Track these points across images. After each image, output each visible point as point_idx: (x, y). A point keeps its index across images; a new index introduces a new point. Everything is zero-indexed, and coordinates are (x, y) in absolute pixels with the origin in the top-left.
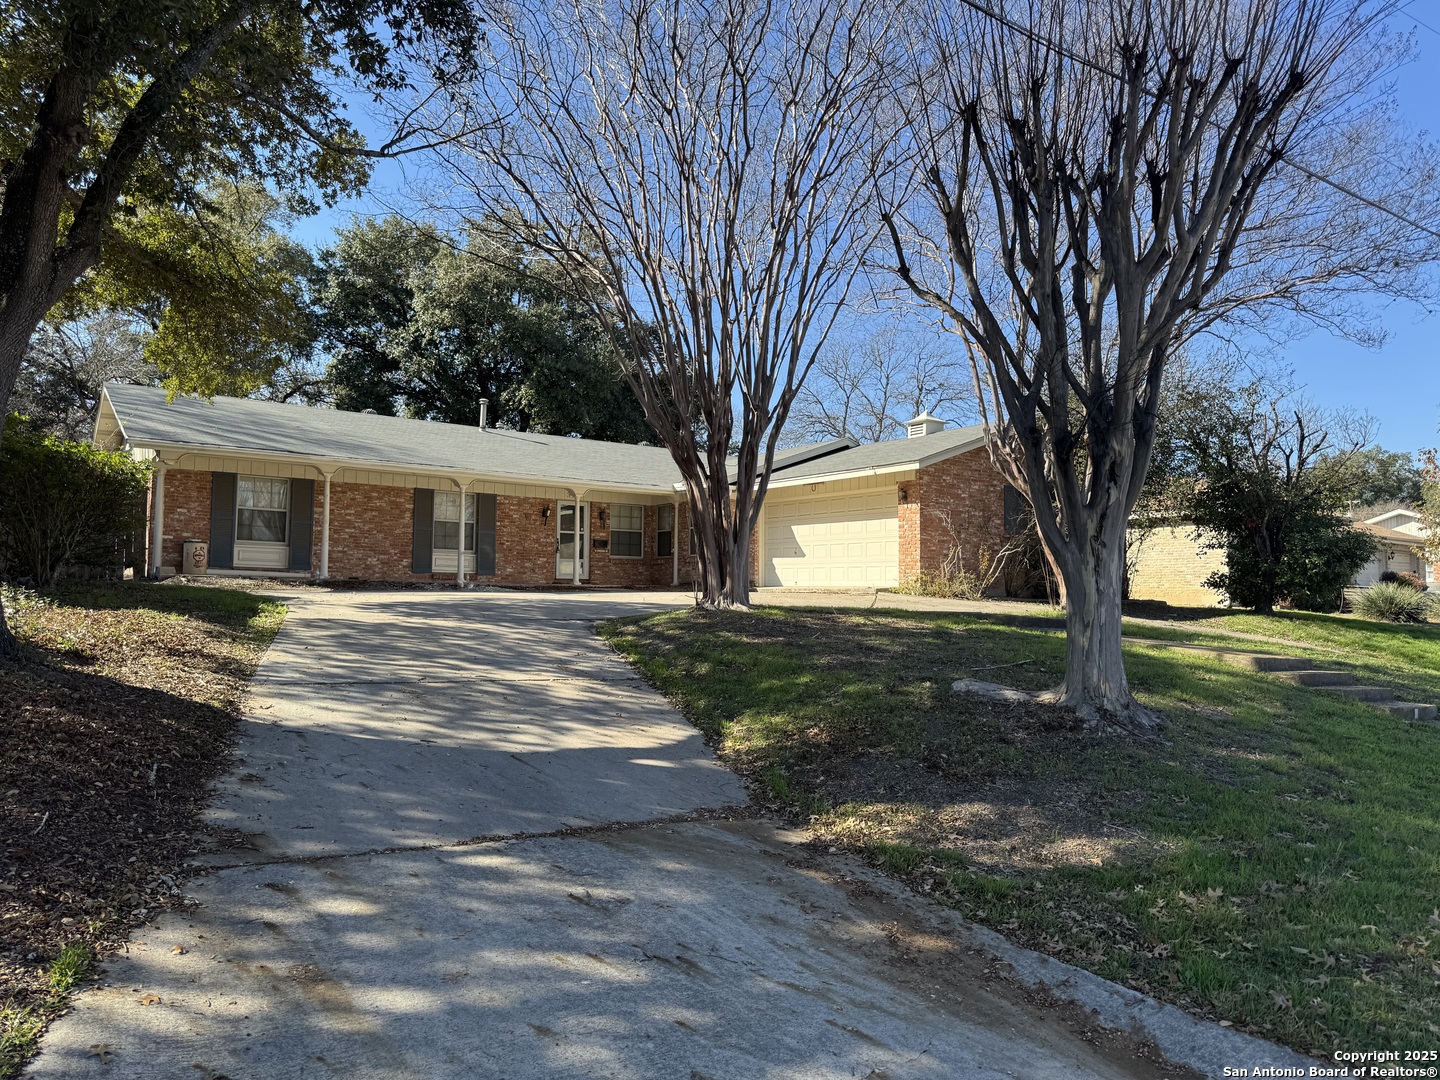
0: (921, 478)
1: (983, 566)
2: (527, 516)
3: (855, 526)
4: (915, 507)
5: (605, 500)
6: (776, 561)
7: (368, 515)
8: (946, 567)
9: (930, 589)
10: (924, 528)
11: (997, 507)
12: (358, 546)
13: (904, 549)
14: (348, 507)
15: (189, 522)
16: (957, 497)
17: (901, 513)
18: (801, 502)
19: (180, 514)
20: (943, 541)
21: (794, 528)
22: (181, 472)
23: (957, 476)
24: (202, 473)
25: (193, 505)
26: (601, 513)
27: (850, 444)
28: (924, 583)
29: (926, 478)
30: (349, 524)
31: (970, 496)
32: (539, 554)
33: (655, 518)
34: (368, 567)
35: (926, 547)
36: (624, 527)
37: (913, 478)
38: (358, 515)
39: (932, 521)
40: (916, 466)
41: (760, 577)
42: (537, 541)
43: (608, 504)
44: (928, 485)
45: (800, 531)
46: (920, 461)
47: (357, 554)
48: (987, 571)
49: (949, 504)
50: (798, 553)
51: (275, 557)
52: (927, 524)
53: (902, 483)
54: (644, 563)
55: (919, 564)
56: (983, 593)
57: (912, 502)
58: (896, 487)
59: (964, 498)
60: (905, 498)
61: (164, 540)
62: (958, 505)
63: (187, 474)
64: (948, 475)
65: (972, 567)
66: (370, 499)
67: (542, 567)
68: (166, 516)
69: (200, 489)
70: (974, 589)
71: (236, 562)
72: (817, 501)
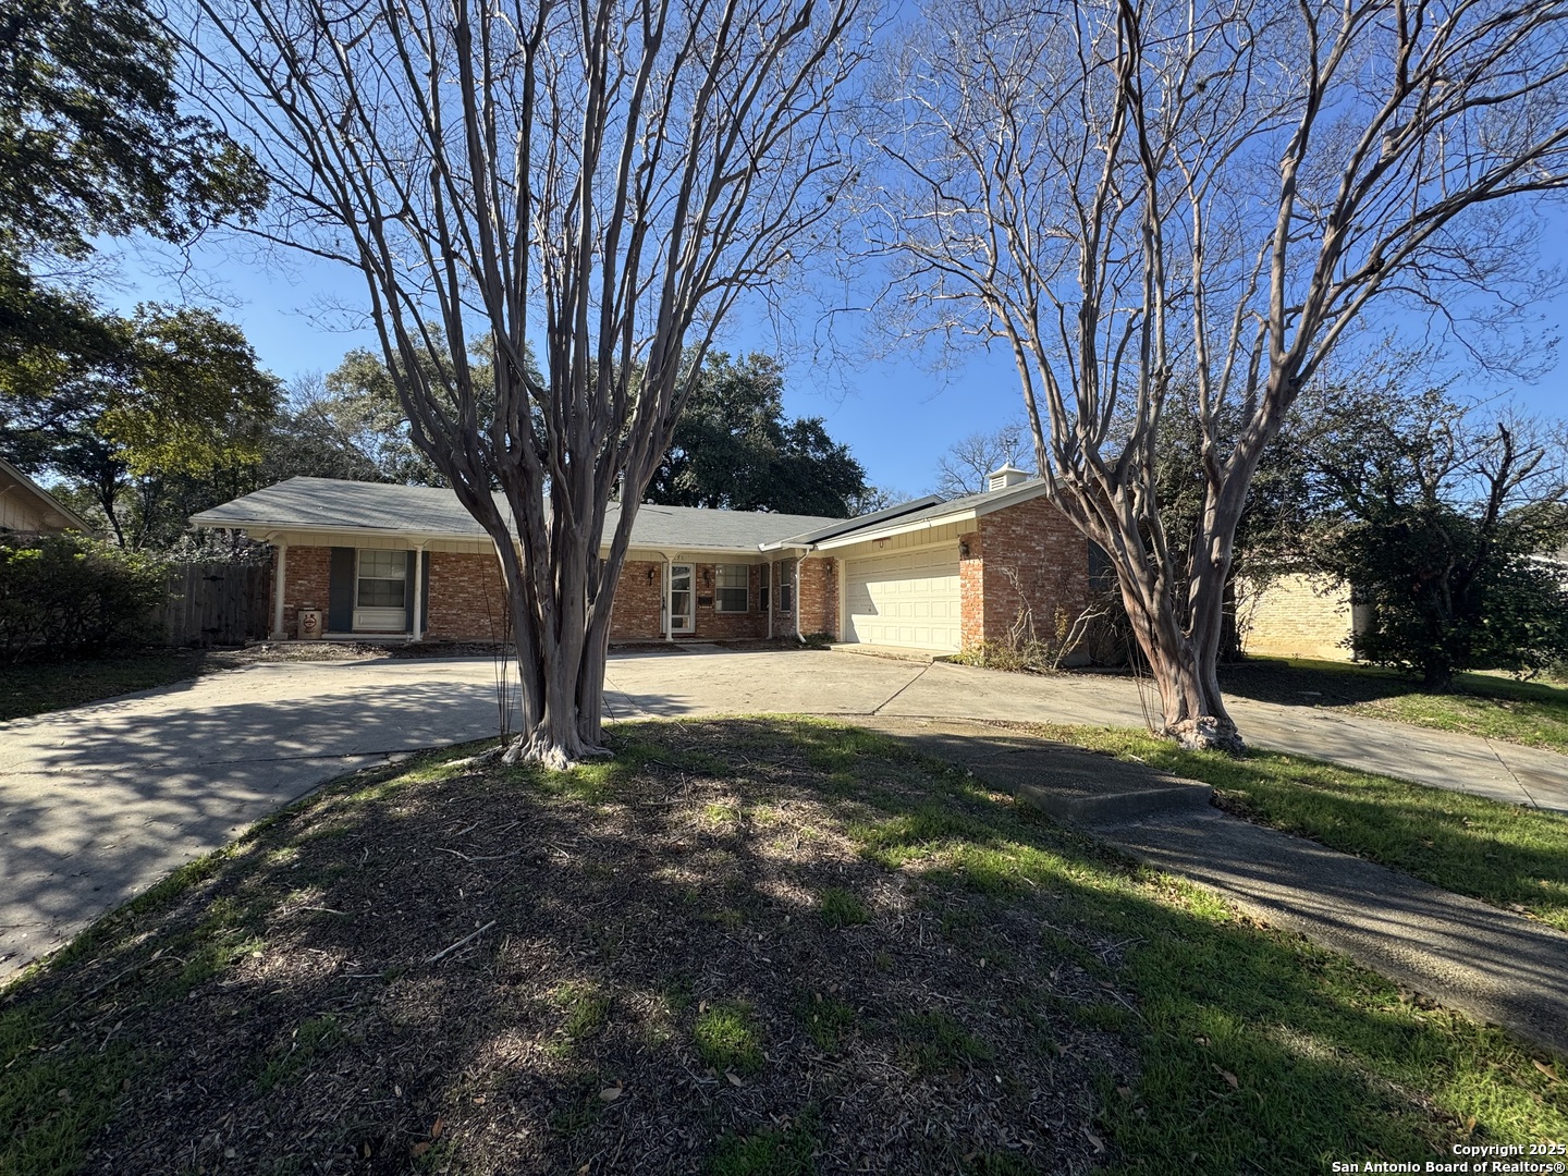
0: (984, 530)
1: (1060, 632)
2: (634, 578)
3: (921, 584)
4: (978, 563)
5: (710, 561)
6: (854, 617)
7: (480, 582)
8: (1014, 634)
9: (995, 660)
10: (987, 588)
11: (1080, 560)
12: (471, 609)
13: (967, 613)
14: (462, 574)
15: (309, 591)
16: (1031, 550)
17: (962, 570)
18: (874, 559)
19: (301, 585)
20: (1013, 602)
21: (869, 585)
22: (302, 548)
23: (1030, 526)
24: (322, 548)
25: (313, 577)
26: (706, 573)
27: (936, 501)
28: (988, 655)
29: (990, 529)
30: (463, 590)
31: (1046, 549)
32: (645, 612)
33: (759, 576)
34: (481, 627)
35: (991, 609)
36: (732, 585)
37: (974, 529)
38: (472, 581)
39: (999, 578)
40: (972, 515)
41: (841, 633)
42: (644, 600)
43: (714, 566)
44: (992, 537)
45: (874, 589)
46: (977, 508)
47: (470, 616)
48: (1065, 638)
49: (1021, 559)
50: (872, 611)
51: (396, 620)
52: (991, 582)
53: (963, 536)
54: (748, 617)
55: (982, 629)
56: (1058, 667)
57: (974, 558)
58: (958, 542)
59: (1039, 552)
60: (967, 553)
61: (286, 609)
62: (1031, 560)
63: (308, 550)
64: (1018, 525)
65: (1046, 632)
66: (482, 566)
67: (648, 623)
68: (287, 587)
69: (320, 563)
70: (1050, 658)
71: (356, 626)
72: (887, 557)
